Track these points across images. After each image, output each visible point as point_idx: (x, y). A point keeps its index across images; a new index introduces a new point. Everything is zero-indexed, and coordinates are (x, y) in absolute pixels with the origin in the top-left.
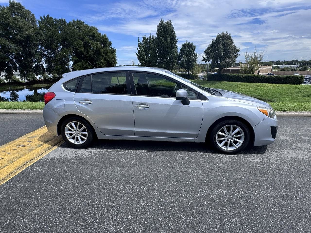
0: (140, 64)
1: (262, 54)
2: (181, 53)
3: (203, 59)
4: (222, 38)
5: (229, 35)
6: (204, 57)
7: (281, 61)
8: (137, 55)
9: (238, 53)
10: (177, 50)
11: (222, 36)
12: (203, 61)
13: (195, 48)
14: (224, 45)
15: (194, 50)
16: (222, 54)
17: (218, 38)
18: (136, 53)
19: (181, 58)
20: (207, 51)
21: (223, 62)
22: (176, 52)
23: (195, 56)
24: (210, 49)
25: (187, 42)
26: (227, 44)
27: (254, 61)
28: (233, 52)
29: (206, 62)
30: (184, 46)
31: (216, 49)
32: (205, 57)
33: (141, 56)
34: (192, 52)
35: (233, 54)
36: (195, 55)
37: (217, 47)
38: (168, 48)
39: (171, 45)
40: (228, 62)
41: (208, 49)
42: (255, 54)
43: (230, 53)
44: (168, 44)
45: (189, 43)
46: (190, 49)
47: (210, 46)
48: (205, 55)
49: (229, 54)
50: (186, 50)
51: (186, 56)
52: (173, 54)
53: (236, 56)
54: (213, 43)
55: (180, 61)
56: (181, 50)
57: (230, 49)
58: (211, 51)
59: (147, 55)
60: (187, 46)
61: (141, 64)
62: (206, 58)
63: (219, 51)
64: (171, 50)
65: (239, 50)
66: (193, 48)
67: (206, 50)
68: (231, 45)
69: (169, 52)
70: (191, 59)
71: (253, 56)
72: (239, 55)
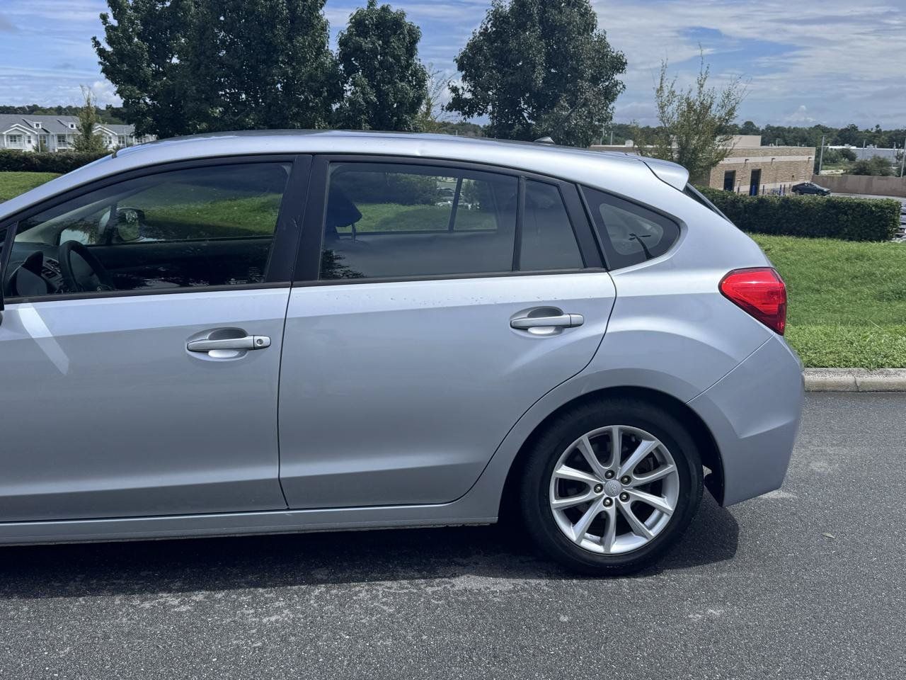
0: (118, 102)
2: (345, 57)
3: (450, 96)
6: (455, 90)
8: (101, 52)
9: (618, 77)
12: (450, 108)
13: (414, 41)
14: (550, 30)
15: (411, 51)
16: (539, 77)
18: (97, 44)
19: (346, 86)
20: (469, 58)
21: (546, 121)
22: (320, 49)
23: (419, 80)
24: (481, 49)
25: (372, 4)
26: (562, 29)
28: (589, 73)
29: (469, 114)
30: (359, 24)
32: (461, 92)
33: (122, 61)
34: (399, 59)
35: (595, 80)
36: (414, 74)
37: (513, 44)
38: (274, 27)
41: (474, 47)
43: (579, 74)
44: (271, 7)
45: (385, 9)
46: (387, 43)
47: (484, 33)
48: (464, 79)
49: (574, 80)
50: (366, 44)
51: (370, 75)
53: (610, 95)
54: (498, 18)
55: (341, 102)
56: (343, 43)
57: (576, 57)
58: (487, 60)
59: (160, 54)
60: (377, 26)
61: (125, 104)
62: (468, 96)
64: (290, 39)
65: (619, 64)
66: (404, 38)
67: (464, 55)
69: (283, 51)
70: (395, 94)
71: (694, 96)
72: (621, 86)
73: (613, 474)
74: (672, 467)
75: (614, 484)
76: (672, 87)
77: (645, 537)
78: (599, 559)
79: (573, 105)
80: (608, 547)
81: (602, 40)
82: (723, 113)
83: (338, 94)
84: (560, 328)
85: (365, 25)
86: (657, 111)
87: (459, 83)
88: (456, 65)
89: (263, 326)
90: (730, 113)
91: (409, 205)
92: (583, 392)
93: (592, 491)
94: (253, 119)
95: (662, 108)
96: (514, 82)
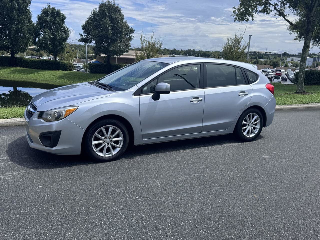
1: (161, 40)
2: (40, 23)
3: (80, 37)
4: (108, 9)
5: (118, 7)
6: (81, 35)
7: (177, 50)
9: (132, 34)
10: (31, 18)
11: (107, 6)
12: (80, 41)
13: (64, 19)
14: (112, 19)
15: (63, 22)
16: (110, 33)
17: (102, 7)
19: (41, 32)
20: (87, 26)
21: (113, 46)
22: (30, 20)
23: (66, 31)
24: (90, 23)
25: (49, 7)
26: (116, 19)
27: (152, 48)
28: (124, 32)
29: (86, 43)
30: (45, 12)
31: (100, 25)
32: (84, 36)
34: (59, 24)
35: (125, 35)
36: (64, 29)
37: (101, 23)
38: (13, 12)
39: (19, 7)
40: (120, 46)
41: (88, 23)
42: (152, 38)
43: (121, 33)
45: (53, 8)
46: (55, 19)
47: (91, 18)
48: (84, 32)
49: (121, 35)
50: (48, 19)
51: (50, 29)
52: (24, 23)
53: (130, 39)
54: (94, 14)
55: (39, 37)
56: (39, 18)
57: (121, 28)
58: (92, 27)
60: (51, 14)
62: (86, 37)
63: (105, 29)
64: (19, 16)
65: (132, 31)
66: (61, 18)
67: (85, 25)
68: (121, 21)
69: (16, 20)
70: (59, 35)
71: (150, 41)
72: (133, 37)
73: (251, 122)
74: (259, 120)
75: (251, 124)
76: (144, 38)
77: (255, 134)
78: (249, 138)
79: (121, 41)
80: (250, 136)
81: (126, 23)
82: (158, 46)
83: (38, 35)
84: (245, 95)
85: (48, 13)
86: (141, 45)
87: (83, 34)
88: (82, 28)
89: (201, 96)
90: (160, 46)
91: (66, 71)
92: (249, 107)
93: (248, 126)
94: (6, 42)
95: (142, 44)
96: (103, 34)
